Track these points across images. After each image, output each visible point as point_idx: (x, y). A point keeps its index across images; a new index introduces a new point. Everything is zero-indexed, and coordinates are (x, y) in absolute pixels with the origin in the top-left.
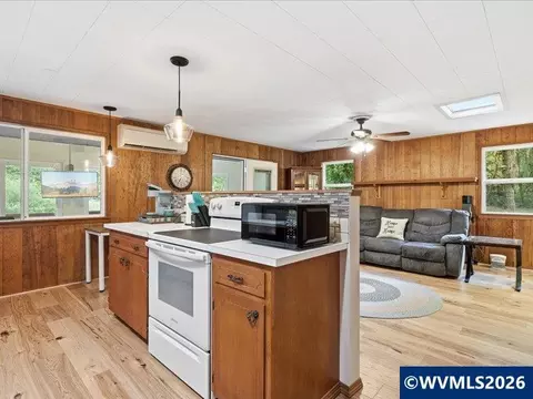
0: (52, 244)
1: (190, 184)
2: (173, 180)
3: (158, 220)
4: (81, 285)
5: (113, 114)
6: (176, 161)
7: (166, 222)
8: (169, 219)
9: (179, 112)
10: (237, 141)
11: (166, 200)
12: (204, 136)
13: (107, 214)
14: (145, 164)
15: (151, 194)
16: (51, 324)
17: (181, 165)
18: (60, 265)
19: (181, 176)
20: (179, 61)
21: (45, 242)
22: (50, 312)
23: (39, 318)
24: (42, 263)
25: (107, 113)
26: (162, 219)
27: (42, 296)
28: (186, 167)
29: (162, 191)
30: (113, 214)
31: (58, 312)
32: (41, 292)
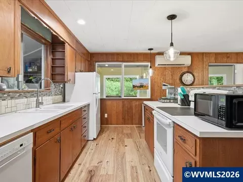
0: (131, 108)
1: (193, 82)
2: (183, 80)
3: (166, 101)
4: (141, 127)
5: (152, 51)
6: (185, 70)
7: (170, 102)
8: (172, 101)
9: (172, 44)
10: (227, 53)
11: (172, 91)
12: (203, 54)
13: (151, 97)
14: (168, 73)
15: (164, 88)
16: (126, 140)
17: (188, 72)
18: (134, 117)
19: (188, 78)
20: (172, 17)
21: (129, 107)
22: (127, 134)
23: (123, 136)
24: (128, 115)
25: (149, 52)
26: (168, 101)
27: (127, 128)
28: (191, 73)
29: (169, 86)
30: (153, 97)
31: (129, 136)
32: (127, 127)
